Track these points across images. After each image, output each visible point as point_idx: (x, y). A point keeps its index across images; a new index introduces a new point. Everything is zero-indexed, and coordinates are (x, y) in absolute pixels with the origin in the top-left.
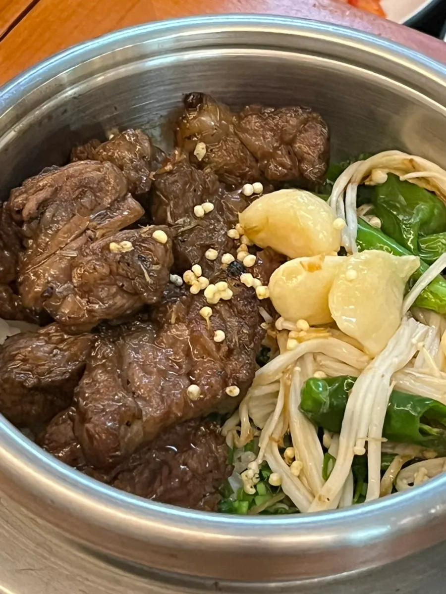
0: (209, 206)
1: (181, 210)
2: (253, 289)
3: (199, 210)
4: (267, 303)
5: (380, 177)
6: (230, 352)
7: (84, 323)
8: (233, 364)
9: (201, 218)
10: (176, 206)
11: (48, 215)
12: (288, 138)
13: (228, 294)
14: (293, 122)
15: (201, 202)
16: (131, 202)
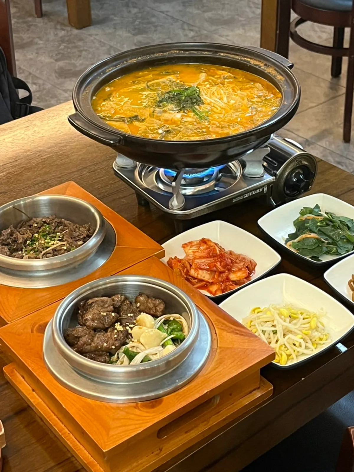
0: (132, 315)
1: (125, 314)
2: (128, 330)
3: (129, 315)
4: (131, 334)
5: (172, 319)
6: (117, 340)
7: (90, 327)
8: (116, 342)
9: (129, 317)
10: (124, 312)
11: (93, 305)
12: (156, 306)
13: (122, 329)
14: (158, 302)
15: (131, 313)
16: (111, 307)
